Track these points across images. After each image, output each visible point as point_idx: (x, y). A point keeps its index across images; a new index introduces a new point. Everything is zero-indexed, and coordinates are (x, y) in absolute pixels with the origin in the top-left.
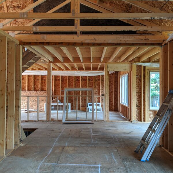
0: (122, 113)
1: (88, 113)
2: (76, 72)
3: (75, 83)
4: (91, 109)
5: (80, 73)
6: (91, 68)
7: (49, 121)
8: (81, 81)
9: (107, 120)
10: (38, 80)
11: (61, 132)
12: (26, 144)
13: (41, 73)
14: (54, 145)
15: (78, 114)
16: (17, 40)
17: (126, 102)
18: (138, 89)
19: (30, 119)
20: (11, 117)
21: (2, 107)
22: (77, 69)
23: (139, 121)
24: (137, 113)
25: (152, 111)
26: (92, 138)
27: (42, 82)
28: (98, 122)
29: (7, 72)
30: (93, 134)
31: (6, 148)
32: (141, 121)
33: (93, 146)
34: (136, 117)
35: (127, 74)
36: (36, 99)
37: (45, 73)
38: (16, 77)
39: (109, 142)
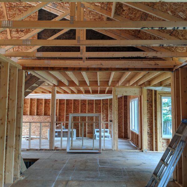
0: (132, 141)
1: (95, 140)
2: (82, 95)
3: (81, 107)
4: (98, 136)
5: (86, 96)
6: (98, 91)
7: (53, 150)
8: (88, 104)
9: (115, 149)
10: (41, 103)
11: (65, 163)
12: (27, 178)
13: (45, 96)
14: (56, 179)
15: (84, 142)
16: (20, 65)
17: (136, 129)
18: (149, 115)
19: (31, 148)
20: (11, 147)
21: (1, 138)
22: (84, 93)
23: (150, 150)
24: (149, 141)
25: (165, 139)
26: (99, 170)
27: (45, 106)
28: (106, 151)
29: (8, 99)
30: (100, 166)
31: (5, 182)
32: (153, 150)
33: (100, 180)
34: (147, 145)
35: (137, 98)
36: (39, 124)
37: (48, 96)
38: (17, 103)
39: (117, 176)
